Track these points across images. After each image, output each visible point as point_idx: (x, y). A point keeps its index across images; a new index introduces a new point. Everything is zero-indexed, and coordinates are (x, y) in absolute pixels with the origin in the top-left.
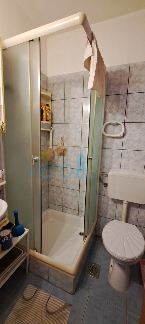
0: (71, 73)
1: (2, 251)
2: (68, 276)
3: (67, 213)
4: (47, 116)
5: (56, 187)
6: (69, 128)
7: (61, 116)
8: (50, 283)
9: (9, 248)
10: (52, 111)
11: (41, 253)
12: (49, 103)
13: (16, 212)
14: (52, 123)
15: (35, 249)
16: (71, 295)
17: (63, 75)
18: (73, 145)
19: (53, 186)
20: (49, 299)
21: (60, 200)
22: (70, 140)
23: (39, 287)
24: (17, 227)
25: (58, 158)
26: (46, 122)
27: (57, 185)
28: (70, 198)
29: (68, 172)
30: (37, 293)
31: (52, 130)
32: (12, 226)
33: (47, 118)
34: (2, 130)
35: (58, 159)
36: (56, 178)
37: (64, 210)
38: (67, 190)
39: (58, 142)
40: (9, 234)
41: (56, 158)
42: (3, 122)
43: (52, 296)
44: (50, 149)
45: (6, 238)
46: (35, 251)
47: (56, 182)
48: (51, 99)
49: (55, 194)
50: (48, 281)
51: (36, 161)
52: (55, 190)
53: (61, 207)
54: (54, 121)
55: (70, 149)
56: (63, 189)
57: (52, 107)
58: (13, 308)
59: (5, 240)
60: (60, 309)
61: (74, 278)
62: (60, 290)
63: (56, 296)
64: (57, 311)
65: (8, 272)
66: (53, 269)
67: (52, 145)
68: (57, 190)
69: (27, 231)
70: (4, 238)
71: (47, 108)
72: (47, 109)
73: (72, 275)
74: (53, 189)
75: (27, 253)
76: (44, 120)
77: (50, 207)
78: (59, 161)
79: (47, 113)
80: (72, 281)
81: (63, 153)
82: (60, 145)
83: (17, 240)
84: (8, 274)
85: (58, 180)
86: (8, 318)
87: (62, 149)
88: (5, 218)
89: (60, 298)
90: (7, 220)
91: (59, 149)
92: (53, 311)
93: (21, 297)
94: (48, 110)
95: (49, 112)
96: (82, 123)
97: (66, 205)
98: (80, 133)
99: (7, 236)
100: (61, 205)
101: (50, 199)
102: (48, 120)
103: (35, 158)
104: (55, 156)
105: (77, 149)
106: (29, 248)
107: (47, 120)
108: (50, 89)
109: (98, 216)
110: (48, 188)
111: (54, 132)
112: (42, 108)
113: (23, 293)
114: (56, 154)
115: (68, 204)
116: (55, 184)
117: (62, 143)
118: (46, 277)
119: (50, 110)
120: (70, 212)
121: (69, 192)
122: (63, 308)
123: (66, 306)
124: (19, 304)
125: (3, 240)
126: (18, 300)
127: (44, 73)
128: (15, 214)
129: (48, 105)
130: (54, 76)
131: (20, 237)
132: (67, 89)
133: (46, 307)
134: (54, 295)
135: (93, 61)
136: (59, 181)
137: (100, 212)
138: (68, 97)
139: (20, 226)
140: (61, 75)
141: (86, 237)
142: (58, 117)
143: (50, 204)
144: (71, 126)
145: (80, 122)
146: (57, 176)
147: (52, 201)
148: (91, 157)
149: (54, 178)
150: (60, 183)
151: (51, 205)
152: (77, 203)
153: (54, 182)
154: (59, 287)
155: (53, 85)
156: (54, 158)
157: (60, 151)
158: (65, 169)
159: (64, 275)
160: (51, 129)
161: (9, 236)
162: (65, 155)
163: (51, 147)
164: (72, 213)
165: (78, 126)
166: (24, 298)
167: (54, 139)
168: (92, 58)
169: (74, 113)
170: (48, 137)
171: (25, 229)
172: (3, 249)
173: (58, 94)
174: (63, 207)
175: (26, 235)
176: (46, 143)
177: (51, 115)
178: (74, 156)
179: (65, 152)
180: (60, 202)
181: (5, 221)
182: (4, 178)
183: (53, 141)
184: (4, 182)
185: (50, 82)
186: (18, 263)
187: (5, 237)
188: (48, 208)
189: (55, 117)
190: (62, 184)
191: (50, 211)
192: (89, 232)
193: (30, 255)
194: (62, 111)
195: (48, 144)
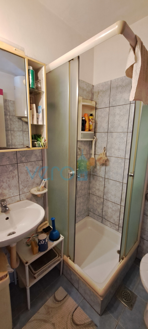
0: (118, 77)
1: (39, 252)
2: (96, 295)
3: (106, 225)
4: (90, 126)
5: (96, 197)
6: (112, 137)
7: (105, 125)
8: (80, 293)
9: (45, 251)
10: (96, 119)
11: (74, 261)
12: (93, 112)
13: (53, 219)
14: (95, 132)
15: (68, 256)
16: (98, 315)
17: (108, 81)
18: (117, 156)
19: (94, 195)
20: (76, 309)
21: (99, 210)
22: (113, 150)
23: (69, 293)
24: (54, 233)
25: (100, 168)
26: (89, 132)
27: (97, 195)
28: (110, 210)
29: (109, 183)
30: (67, 298)
31: (94, 140)
32: (50, 230)
33: (89, 128)
34: (44, 147)
35: (100, 170)
36: (97, 188)
37: (103, 221)
38: (107, 202)
39: (100, 151)
40: (45, 239)
41: (98, 167)
42: (46, 139)
43: (79, 308)
44: (93, 158)
45: (42, 242)
46: (69, 258)
47: (97, 192)
48: (96, 107)
49: (95, 203)
50: (78, 291)
51: (72, 175)
52: (95, 199)
53: (100, 217)
54: (98, 130)
55: (112, 160)
56: (103, 200)
57: (96, 116)
58: (45, 303)
59: (41, 243)
60: (85, 325)
61: (102, 299)
62: (88, 305)
63: (84, 310)
64: (82, 325)
65: (43, 271)
66: (82, 281)
67: (95, 154)
68: (97, 200)
69: (62, 238)
70: (41, 242)
71: (91, 117)
72: (90, 119)
73: (100, 296)
74: (93, 198)
75: (61, 257)
76: (87, 130)
77: (89, 215)
78: (101, 171)
79: (90, 123)
80: (100, 302)
81: (105, 163)
82: (102, 156)
83: (53, 244)
84: (43, 273)
85: (99, 190)
86: (40, 309)
87: (104, 160)
88: (46, 221)
89: (86, 313)
90: (47, 223)
91: (100, 159)
92: (78, 323)
93: (53, 295)
94: (92, 120)
95: (92, 122)
96: (128, 132)
97: (106, 217)
98: (124, 143)
99: (44, 240)
100: (101, 215)
101: (90, 207)
102: (91, 129)
103: (71, 173)
104: (97, 166)
105: (120, 161)
106: (63, 253)
107: (89, 130)
108: (95, 97)
109: (142, 238)
110: (88, 197)
111: (97, 141)
112: (85, 118)
113: (54, 293)
114: (98, 163)
115: (108, 217)
116: (96, 193)
117: (105, 153)
118: (76, 286)
119: (93, 119)
120: (109, 225)
121: (110, 204)
122: (88, 324)
123: (92, 324)
124: (50, 302)
125: (40, 243)
126: (50, 297)
127: (89, 83)
128: (52, 221)
129: (91, 115)
130: (100, 84)
131: (56, 243)
132: (112, 96)
133: (73, 315)
134: (82, 307)
135: (136, 69)
136: (100, 192)
137: (145, 235)
138: (114, 104)
139: (56, 232)
140: (107, 82)
141: (123, 259)
142: (102, 126)
143: (90, 212)
144: (115, 135)
145: (125, 131)
146: (98, 185)
147: (92, 210)
148: (133, 175)
149: (95, 188)
150: (100, 194)
151: (91, 214)
152: (118, 217)
153: (95, 191)
154: (88, 301)
155: (99, 93)
156: (95, 167)
157: (101, 161)
158: (106, 180)
159: (93, 292)
160: (94, 138)
161: (45, 241)
162: (107, 166)
163: (93, 156)
164: (111, 226)
165: (122, 135)
166: (55, 298)
167: (97, 148)
168: (134, 66)
169: (118, 121)
170: (90, 146)
171: (61, 235)
172: (40, 250)
173: (103, 101)
174: (103, 218)
175: (61, 242)
176: (88, 152)
177: (94, 124)
178: (117, 168)
179: (107, 163)
180: (100, 213)
181: (46, 224)
182: (47, 186)
183: (96, 150)
184: (46, 191)
185: (95, 90)
186: (53, 265)
187: (41, 240)
188: (88, 216)
189: (98, 126)
190: (103, 195)
191: (89, 219)
192: (126, 254)
193: (63, 260)
194: (107, 119)
195: (90, 153)
